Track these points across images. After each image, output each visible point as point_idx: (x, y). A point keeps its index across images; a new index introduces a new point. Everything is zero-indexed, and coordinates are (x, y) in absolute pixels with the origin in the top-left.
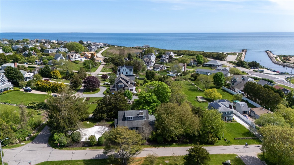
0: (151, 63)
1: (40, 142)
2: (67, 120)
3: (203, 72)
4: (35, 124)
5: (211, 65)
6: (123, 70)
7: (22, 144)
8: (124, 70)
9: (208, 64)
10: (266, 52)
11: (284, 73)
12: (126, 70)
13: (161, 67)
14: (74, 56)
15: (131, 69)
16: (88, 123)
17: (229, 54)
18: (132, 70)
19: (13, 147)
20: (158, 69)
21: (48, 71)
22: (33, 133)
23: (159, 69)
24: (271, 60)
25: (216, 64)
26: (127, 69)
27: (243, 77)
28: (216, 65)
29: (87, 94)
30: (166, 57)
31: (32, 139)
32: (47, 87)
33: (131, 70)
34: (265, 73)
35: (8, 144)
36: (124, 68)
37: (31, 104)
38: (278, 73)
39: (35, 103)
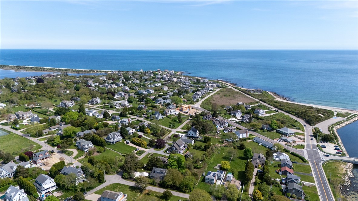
0: (225, 124)
1: (119, 175)
2: (129, 168)
4: (120, 166)
7: (113, 174)
8: (191, 132)
11: (341, 154)
14: (170, 111)
16: (142, 170)
19: (110, 175)
21: (143, 129)
22: (119, 170)
26: (193, 132)
29: (156, 150)
31: (117, 173)
32: (136, 142)
33: (196, 133)
35: (109, 173)
39: (126, 154)
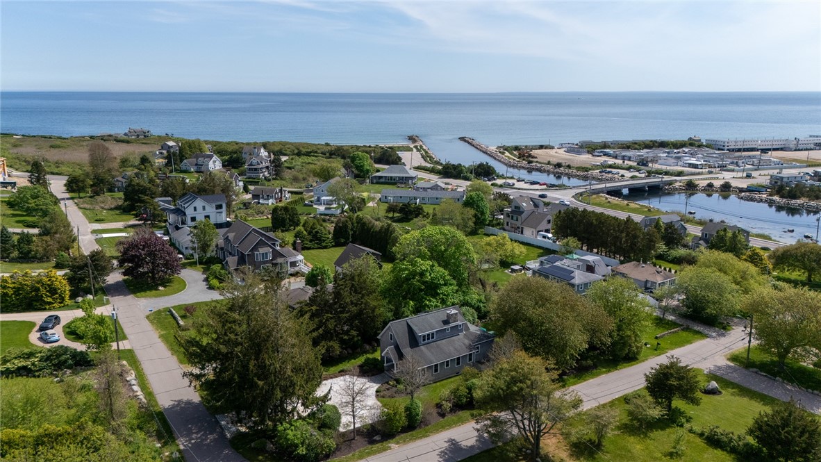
0: (236, 182)
3: (401, 197)
5: (391, 177)
6: (195, 209)
8: (200, 209)
9: (386, 177)
10: (462, 139)
11: (557, 186)
12: (204, 208)
13: (276, 193)
15: (219, 203)
17: (395, 147)
18: (224, 206)
20: (268, 199)
23: (272, 197)
24: (495, 159)
25: (401, 175)
26: (208, 206)
27: (532, 201)
28: (406, 177)
30: (262, 163)
33: (219, 207)
34: (522, 189)
36: (199, 203)
37: (16, 362)
38: (545, 187)
39: (30, 355)
